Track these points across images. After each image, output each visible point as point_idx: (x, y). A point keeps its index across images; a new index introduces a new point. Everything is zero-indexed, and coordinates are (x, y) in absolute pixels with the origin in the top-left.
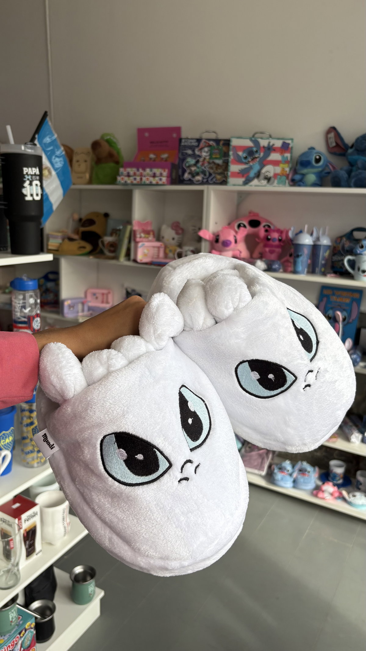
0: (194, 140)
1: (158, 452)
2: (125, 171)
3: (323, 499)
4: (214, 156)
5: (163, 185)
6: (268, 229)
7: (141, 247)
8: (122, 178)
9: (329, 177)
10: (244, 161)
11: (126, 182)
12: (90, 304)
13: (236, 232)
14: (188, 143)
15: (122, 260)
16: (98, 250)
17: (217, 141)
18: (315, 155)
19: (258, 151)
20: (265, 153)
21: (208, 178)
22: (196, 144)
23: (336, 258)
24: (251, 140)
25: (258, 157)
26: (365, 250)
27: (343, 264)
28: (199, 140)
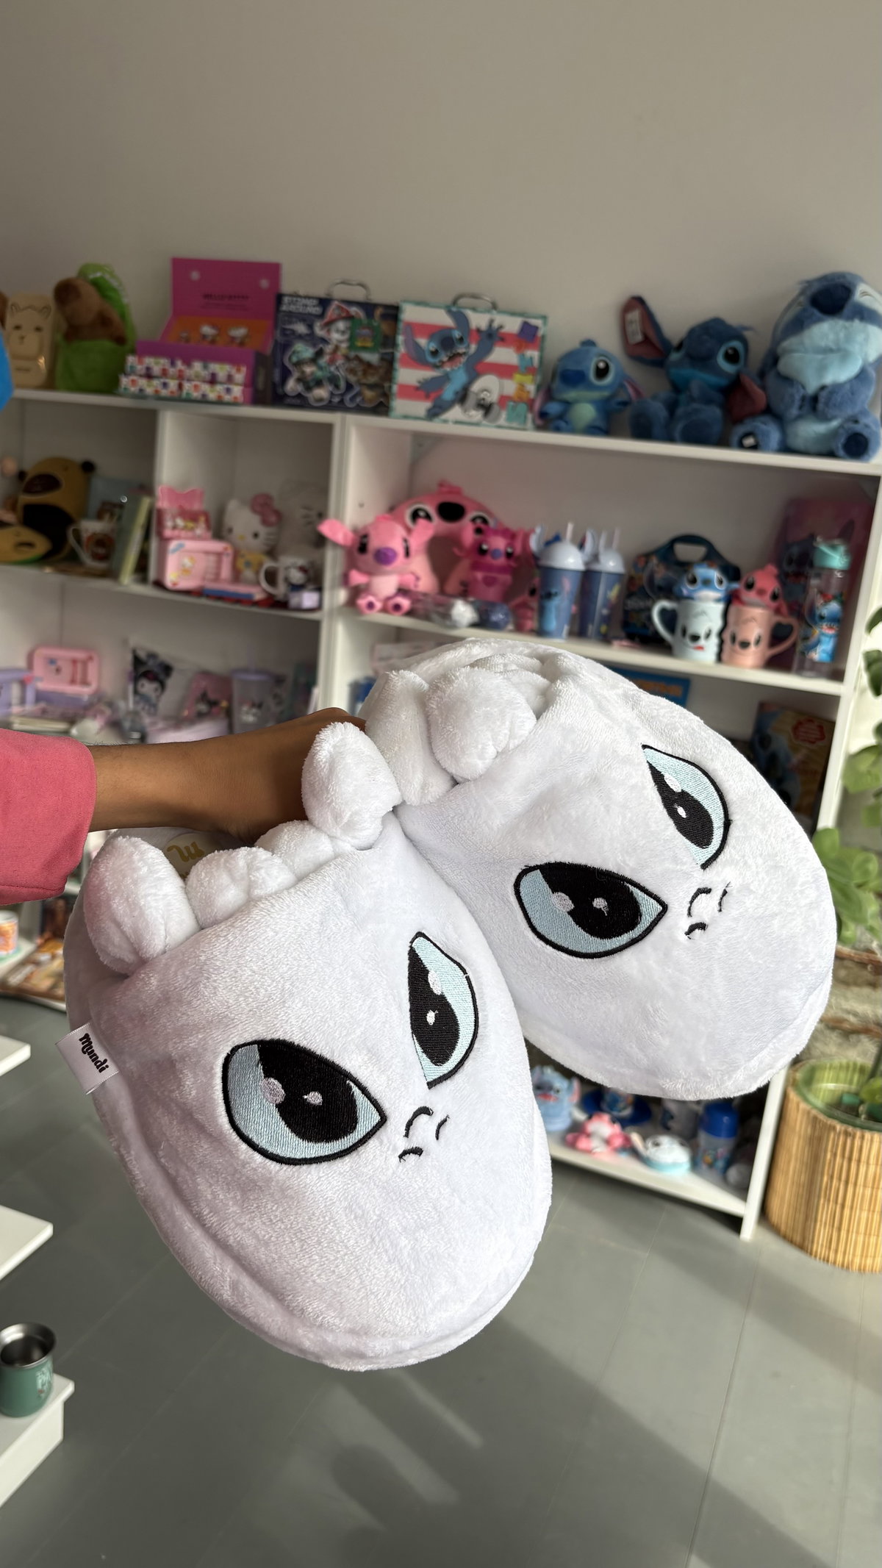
0: (311, 300)
1: (355, 1090)
2: (140, 362)
3: (588, 1152)
4: (359, 344)
5: (234, 403)
6: (483, 526)
7: (174, 551)
8: (133, 382)
9: (628, 413)
10: (431, 359)
11: (141, 390)
12: (41, 686)
13: (409, 530)
14: (298, 307)
15: (127, 579)
16: (66, 551)
17: (368, 307)
18: (595, 360)
19: (465, 340)
20: (479, 344)
21: (342, 395)
22: (317, 310)
23: (633, 603)
24: (449, 312)
25: (464, 353)
26: (700, 589)
27: (650, 618)
28: (324, 302)
